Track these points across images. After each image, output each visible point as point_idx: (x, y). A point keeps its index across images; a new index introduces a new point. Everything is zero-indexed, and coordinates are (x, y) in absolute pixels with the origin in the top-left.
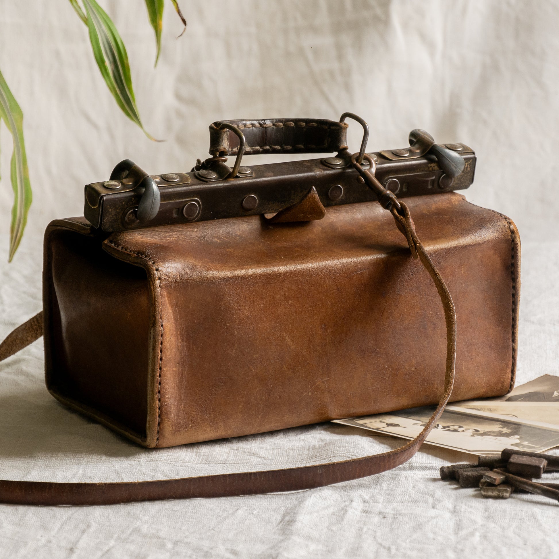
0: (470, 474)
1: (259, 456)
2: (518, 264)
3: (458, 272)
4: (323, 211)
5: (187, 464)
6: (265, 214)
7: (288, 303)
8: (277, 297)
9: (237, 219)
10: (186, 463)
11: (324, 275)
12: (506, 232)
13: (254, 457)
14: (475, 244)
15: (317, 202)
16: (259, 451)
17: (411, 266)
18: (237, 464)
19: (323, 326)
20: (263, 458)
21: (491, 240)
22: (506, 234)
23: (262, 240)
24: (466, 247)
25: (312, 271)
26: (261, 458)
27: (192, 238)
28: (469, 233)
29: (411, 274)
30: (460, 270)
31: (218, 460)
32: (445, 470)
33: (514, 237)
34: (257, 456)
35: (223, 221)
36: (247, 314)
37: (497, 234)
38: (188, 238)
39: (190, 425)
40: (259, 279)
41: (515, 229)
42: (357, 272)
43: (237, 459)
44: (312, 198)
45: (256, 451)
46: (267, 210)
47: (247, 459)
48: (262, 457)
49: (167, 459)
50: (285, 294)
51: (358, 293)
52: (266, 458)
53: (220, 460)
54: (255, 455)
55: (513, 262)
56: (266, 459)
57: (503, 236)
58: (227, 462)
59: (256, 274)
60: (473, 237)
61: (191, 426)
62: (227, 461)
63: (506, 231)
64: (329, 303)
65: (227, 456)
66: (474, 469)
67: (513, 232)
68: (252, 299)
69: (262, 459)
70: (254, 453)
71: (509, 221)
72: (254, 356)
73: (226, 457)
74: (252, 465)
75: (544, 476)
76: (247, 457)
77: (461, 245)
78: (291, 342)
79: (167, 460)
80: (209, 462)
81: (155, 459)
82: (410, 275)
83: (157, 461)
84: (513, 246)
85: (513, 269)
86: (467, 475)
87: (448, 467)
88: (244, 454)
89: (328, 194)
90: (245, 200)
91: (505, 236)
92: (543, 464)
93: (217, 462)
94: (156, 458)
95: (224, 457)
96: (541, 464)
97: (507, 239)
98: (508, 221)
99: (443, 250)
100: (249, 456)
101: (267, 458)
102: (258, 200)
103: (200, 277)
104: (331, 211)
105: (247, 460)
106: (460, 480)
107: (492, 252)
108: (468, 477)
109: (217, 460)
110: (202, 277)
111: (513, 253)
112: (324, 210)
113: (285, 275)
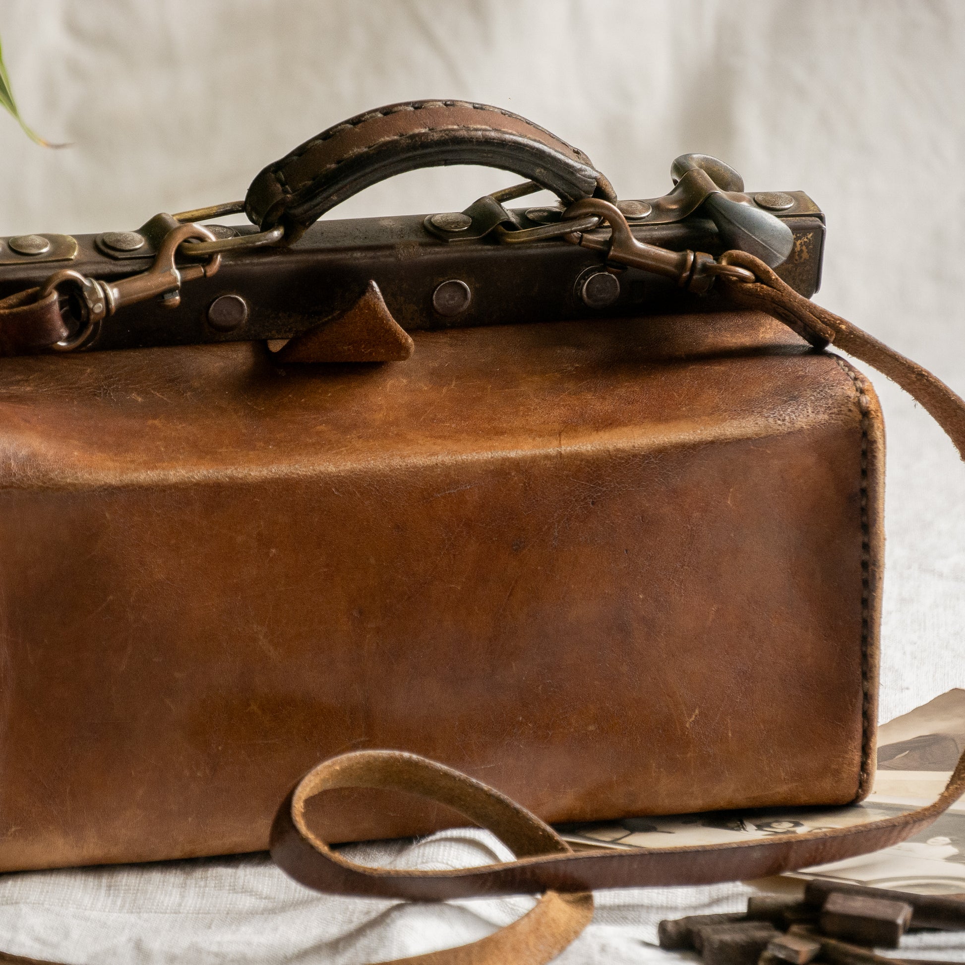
0: (727, 937)
1: (256, 895)
2: (875, 491)
3: (718, 502)
4: (403, 341)
5: (87, 913)
6: (269, 341)
7: (267, 554)
8: (240, 539)
9: (198, 349)
10: (85, 909)
11: (362, 494)
12: (849, 413)
13: (243, 897)
14: (765, 437)
15: (382, 319)
16: (255, 882)
17: (591, 483)
18: (204, 914)
19: (355, 614)
20: (266, 898)
21: (808, 429)
22: (849, 416)
23: (249, 403)
24: (740, 442)
25: (333, 481)
26: (261, 898)
27: (76, 388)
28: (753, 411)
29: (590, 501)
30: (724, 498)
31: (160, 905)
32: (670, 928)
33: (869, 424)
34: (251, 895)
35: (163, 352)
36: (161, 576)
37: (826, 417)
38: (65, 388)
39: (13, 830)
40: (192, 494)
41: (872, 407)
42: (449, 489)
43: (204, 902)
44: (369, 309)
45: (248, 882)
46: (273, 332)
47: (229, 903)
48: (264, 897)
49: (42, 899)
50: (259, 534)
51: (449, 539)
52: (272, 898)
53: (165, 905)
54: (246, 891)
55: (864, 484)
56: (272, 900)
57: (840, 423)
58: (181, 911)
59: (185, 483)
60: (761, 421)
61: (15, 832)
62: (182, 908)
63: (850, 410)
64: (372, 561)
65: (180, 895)
66: (737, 926)
67: (865, 413)
68: (173, 542)
69: (263, 901)
70: (245, 887)
71: (861, 385)
72: (177, 675)
73: (178, 896)
74: (239, 915)
75: (905, 940)
76: (227, 897)
77: (726, 439)
78: (271, 648)
79: (41, 902)
80: (139, 908)
81: (13, 899)
82: (586, 503)
83: (16, 903)
84: (864, 446)
85: (864, 503)
86: (721, 942)
87: (676, 922)
88: (221, 890)
89: (432, 300)
90: (215, 306)
91: (846, 423)
92: (903, 915)
93: (158, 911)
94: (15, 898)
95: (173, 898)
96: (898, 915)
97: (850, 429)
98: (859, 384)
99: (678, 447)
100: (231, 895)
101: (275, 898)
102: (247, 307)
103: (41, 484)
104: (443, 341)
105: (228, 906)
106: (706, 953)
107: (810, 460)
108: (723, 945)
109: (158, 905)
110: (45, 483)
111: (865, 463)
112: (406, 339)
113: (261, 487)
